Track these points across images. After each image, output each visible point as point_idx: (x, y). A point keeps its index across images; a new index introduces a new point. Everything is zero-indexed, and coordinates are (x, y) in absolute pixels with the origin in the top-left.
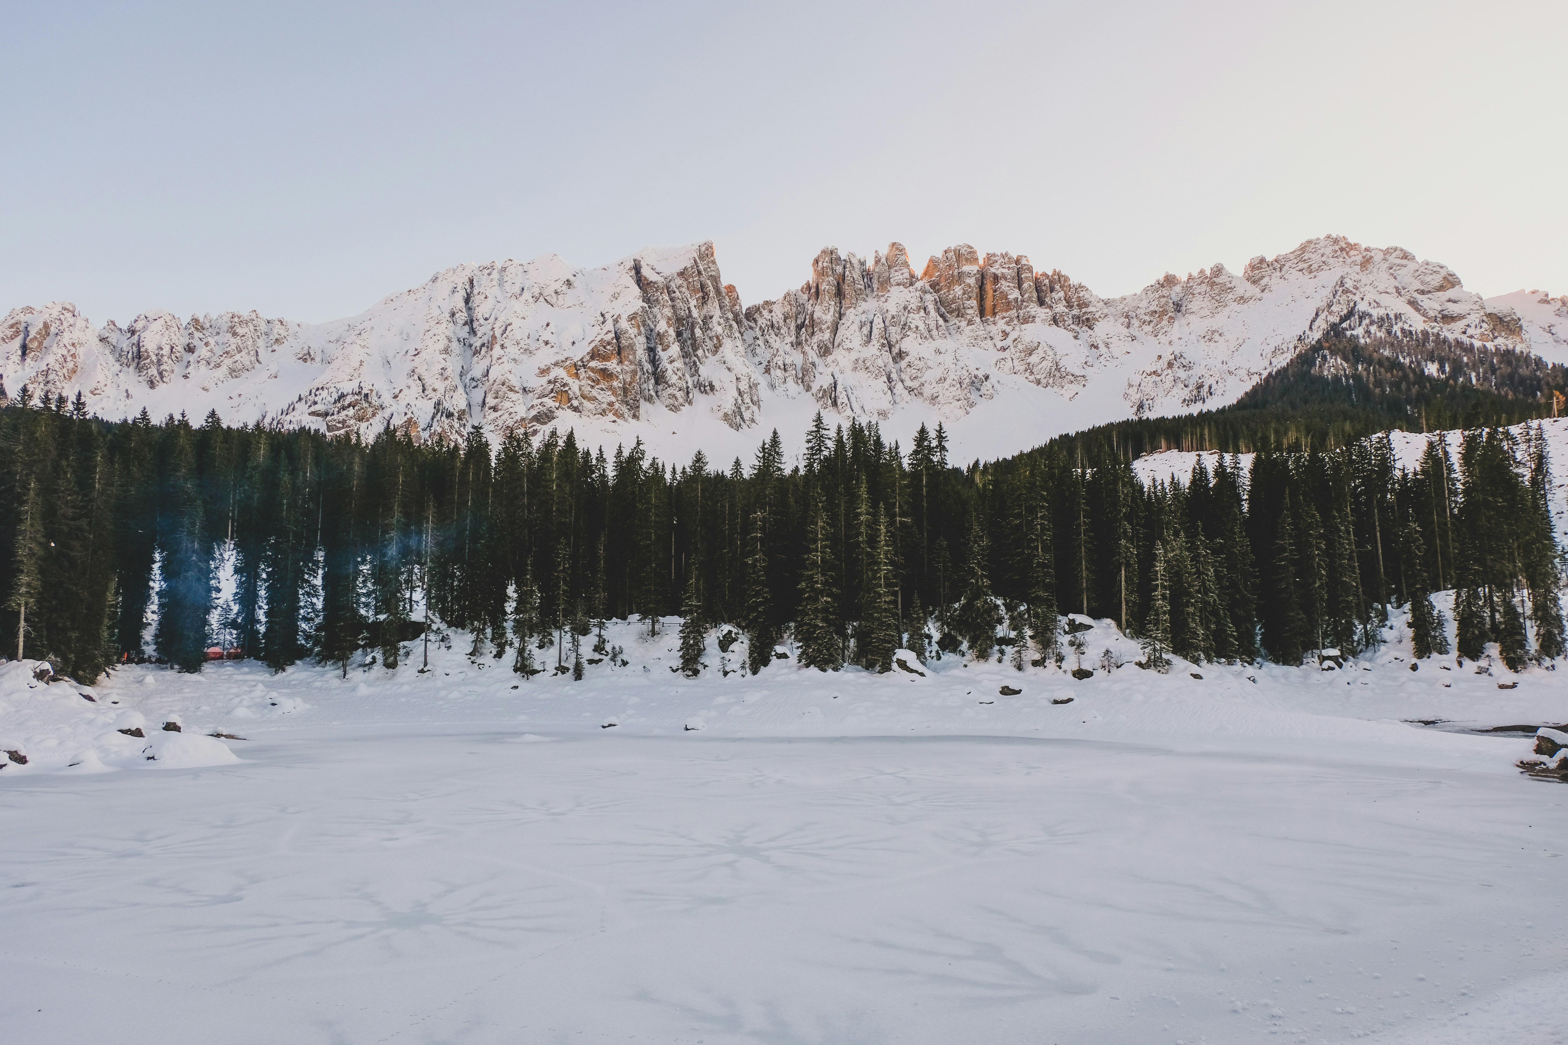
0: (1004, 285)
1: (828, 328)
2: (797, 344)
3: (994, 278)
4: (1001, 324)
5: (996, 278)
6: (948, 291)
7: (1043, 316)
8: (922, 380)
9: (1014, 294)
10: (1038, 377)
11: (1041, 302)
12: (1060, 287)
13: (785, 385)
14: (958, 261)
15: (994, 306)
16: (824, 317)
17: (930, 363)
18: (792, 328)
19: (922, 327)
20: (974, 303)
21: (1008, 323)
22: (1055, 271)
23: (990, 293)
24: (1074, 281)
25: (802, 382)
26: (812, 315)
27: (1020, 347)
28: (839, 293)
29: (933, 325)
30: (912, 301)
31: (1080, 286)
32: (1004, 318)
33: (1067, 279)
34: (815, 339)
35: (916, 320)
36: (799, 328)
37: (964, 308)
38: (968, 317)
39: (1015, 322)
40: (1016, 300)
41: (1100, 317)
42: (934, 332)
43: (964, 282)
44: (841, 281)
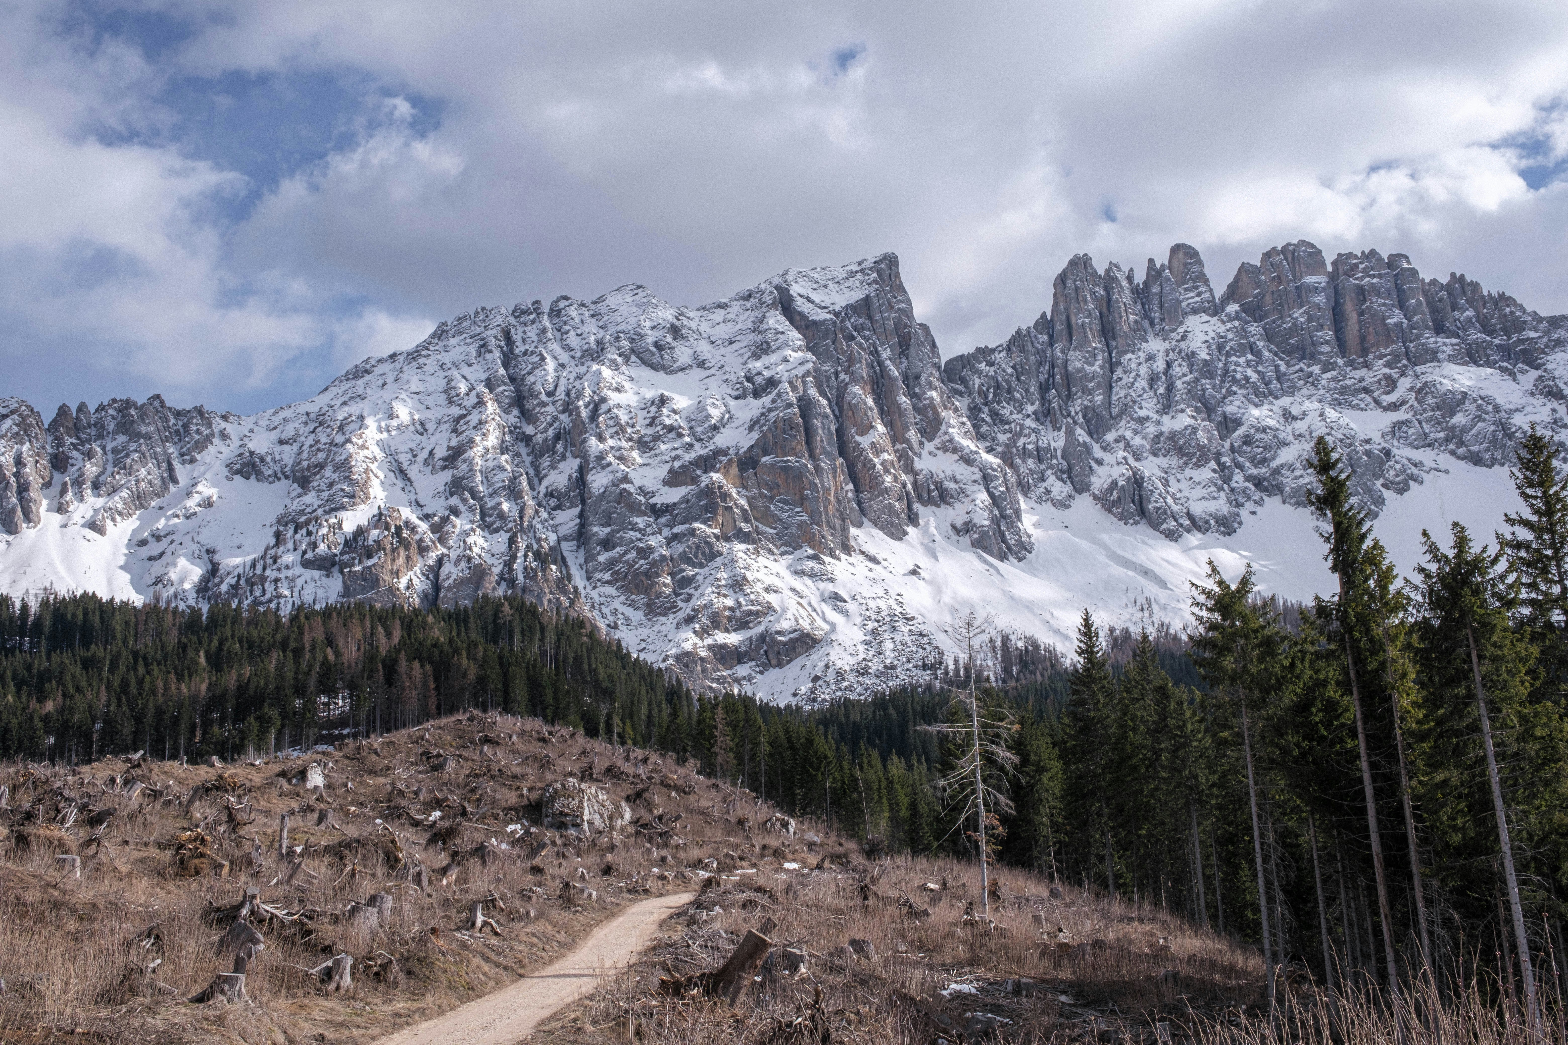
0: (1376, 303)
1: (1099, 386)
2: (1046, 415)
3: (1358, 294)
4: (1380, 369)
5: (1362, 293)
6: (1281, 318)
7: (1449, 350)
8: (1274, 464)
9: (1395, 317)
10: (1475, 448)
11: (1439, 329)
12: (1467, 301)
13: (1044, 485)
14: (1293, 269)
15: (1363, 339)
16: (1089, 369)
17: (1282, 436)
18: (1032, 389)
19: (1254, 377)
20: (1329, 334)
21: (1388, 365)
22: (1453, 275)
23: (1353, 317)
24: (1489, 288)
25: (1070, 477)
26: (1066, 367)
27: (1431, 401)
28: (1107, 332)
29: (1270, 373)
30: (1230, 335)
31: (1502, 296)
32: (1381, 357)
33: (1475, 286)
34: (1076, 407)
35: (1242, 367)
36: (1044, 389)
37: (1313, 344)
38: (1324, 358)
39: (1404, 362)
40: (1399, 325)
41: (1547, 346)
42: (1275, 385)
43: (1309, 302)
44: (1105, 310)
